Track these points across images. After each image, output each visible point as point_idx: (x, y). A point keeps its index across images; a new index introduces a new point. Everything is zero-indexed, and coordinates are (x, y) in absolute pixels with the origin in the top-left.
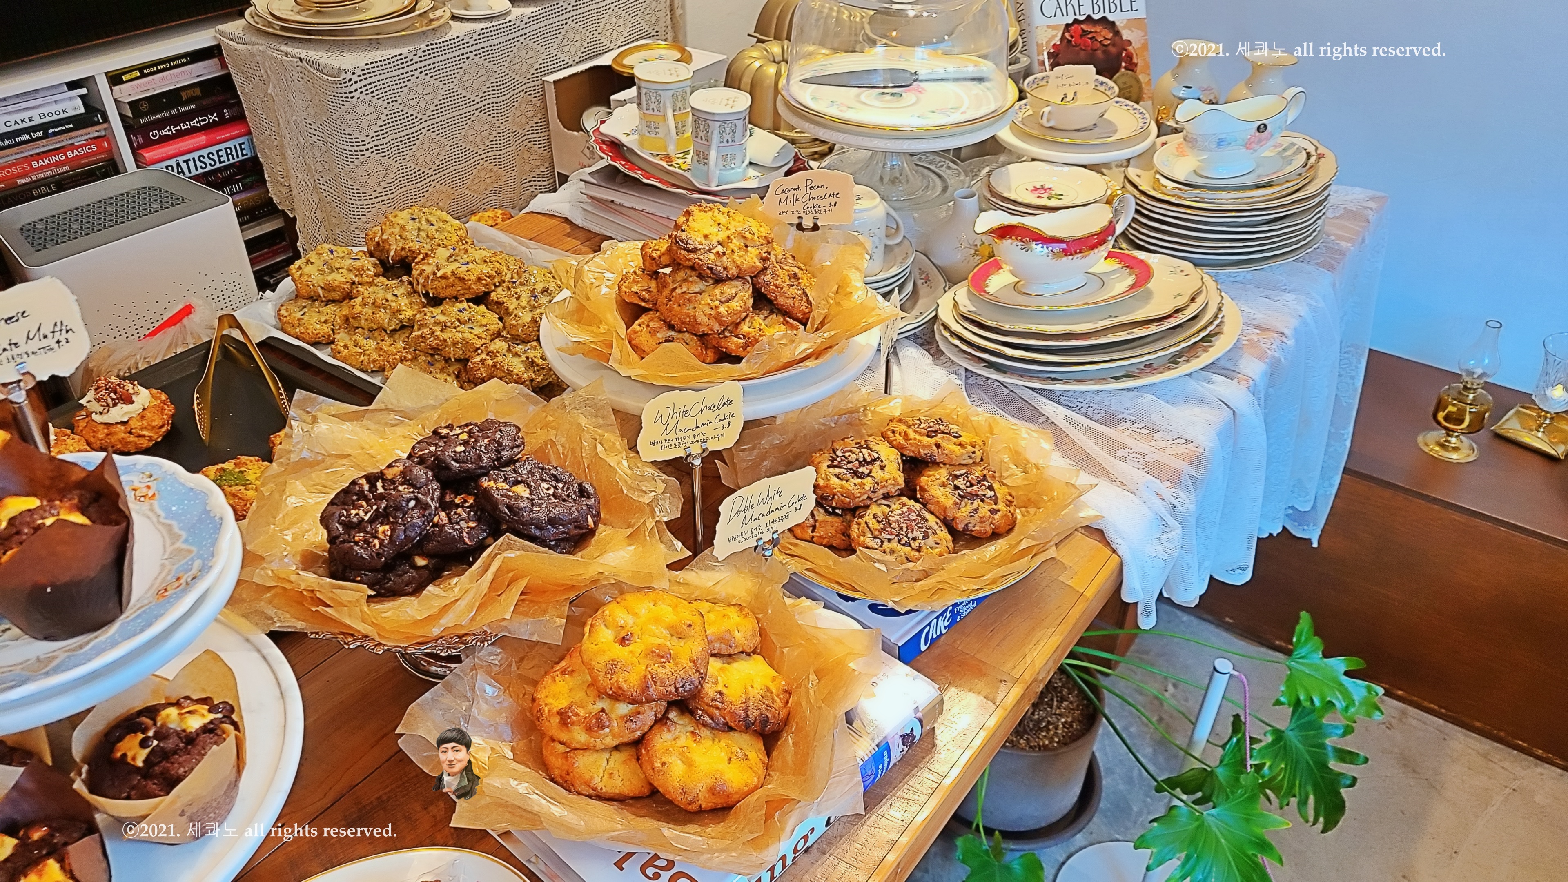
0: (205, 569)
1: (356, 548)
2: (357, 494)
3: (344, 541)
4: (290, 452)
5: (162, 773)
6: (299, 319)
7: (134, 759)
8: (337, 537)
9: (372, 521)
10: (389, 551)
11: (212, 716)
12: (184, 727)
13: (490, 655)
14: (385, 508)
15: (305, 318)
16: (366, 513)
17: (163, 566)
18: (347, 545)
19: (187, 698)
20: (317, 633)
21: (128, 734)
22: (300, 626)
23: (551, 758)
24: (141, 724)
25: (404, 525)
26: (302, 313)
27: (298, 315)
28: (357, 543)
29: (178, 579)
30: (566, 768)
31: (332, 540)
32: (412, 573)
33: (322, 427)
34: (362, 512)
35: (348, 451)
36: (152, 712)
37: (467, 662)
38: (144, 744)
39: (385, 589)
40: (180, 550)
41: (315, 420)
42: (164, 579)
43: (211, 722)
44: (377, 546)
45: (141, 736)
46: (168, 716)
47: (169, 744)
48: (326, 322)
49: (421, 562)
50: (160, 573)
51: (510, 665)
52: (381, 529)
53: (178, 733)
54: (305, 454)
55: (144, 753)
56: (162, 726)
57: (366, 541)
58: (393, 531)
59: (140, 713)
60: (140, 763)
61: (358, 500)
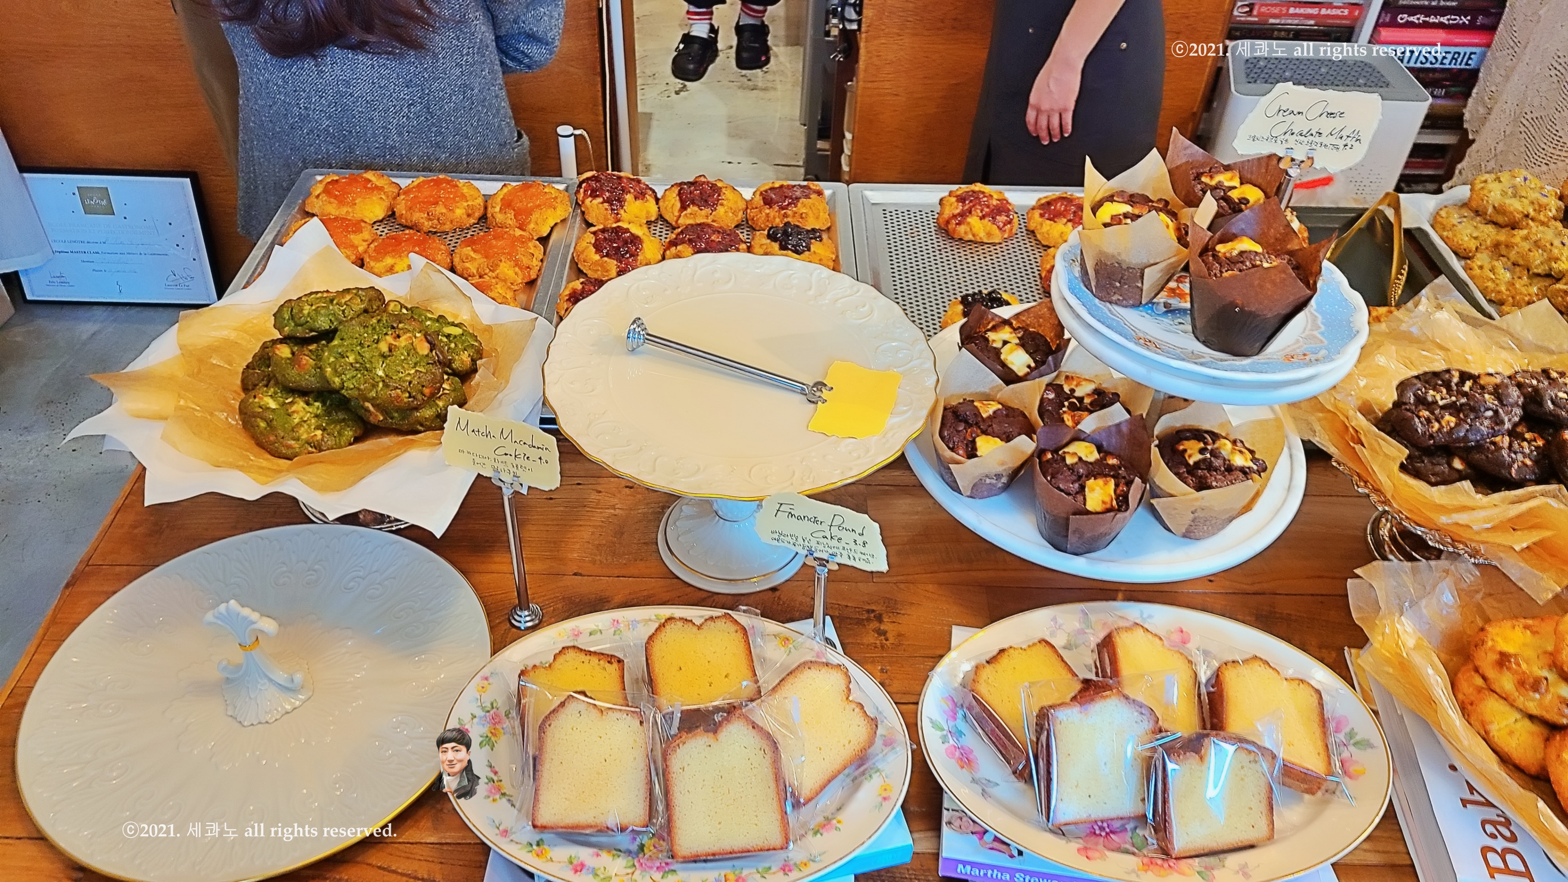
0: (1328, 359)
1: (1417, 420)
2: (1442, 381)
3: (1408, 410)
4: (1402, 321)
5: (1201, 477)
6: (1454, 225)
7: (1190, 456)
8: (1405, 404)
9: (1443, 408)
10: (1441, 439)
11: (1251, 464)
12: (1231, 458)
13: (1467, 571)
14: (1462, 405)
15: (1460, 226)
16: (1442, 399)
17: (1298, 341)
18: (1410, 414)
19: (1242, 442)
20: (1339, 464)
21: (1193, 439)
22: (1331, 450)
23: (1463, 682)
24: (1206, 438)
25: (1471, 426)
26: (1459, 220)
27: (1455, 222)
28: (1419, 417)
29: (1305, 355)
30: (1473, 698)
31: (1397, 405)
32: (1444, 468)
33: (1443, 316)
34: (1440, 397)
35: (1450, 346)
36: (1215, 436)
37: (1443, 563)
38: (1202, 451)
39: (1413, 466)
40: (1315, 337)
41: (1440, 307)
42: (1294, 350)
43: (1249, 468)
44: (1435, 430)
45: (1202, 445)
46: (1225, 444)
47: (1217, 463)
48: (1476, 238)
49: (1458, 464)
50: (1292, 345)
51: (1477, 592)
52: (1448, 417)
53: (1225, 460)
54: (1414, 330)
55: (1198, 457)
56: (1217, 449)
57: (1428, 421)
58: (1457, 425)
59: (1207, 432)
60: (1191, 462)
61: (1441, 386)
